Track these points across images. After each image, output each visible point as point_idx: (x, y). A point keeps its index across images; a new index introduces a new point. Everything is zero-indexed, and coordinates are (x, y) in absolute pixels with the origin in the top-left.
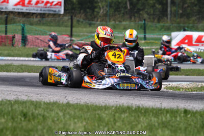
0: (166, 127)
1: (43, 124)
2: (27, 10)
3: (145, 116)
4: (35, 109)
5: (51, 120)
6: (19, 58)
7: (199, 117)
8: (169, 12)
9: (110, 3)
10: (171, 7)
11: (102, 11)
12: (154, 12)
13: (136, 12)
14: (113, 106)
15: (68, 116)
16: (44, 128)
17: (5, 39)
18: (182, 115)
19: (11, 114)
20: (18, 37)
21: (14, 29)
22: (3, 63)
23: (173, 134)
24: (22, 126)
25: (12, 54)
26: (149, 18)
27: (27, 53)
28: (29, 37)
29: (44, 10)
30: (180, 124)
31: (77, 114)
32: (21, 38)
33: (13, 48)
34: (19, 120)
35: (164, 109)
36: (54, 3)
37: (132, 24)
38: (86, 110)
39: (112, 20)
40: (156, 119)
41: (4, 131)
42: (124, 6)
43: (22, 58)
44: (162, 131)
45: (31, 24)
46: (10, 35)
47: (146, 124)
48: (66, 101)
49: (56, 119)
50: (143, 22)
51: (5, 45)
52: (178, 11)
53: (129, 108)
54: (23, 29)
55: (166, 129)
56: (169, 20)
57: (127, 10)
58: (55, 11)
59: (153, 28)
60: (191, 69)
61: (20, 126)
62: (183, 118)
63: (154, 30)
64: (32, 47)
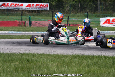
0: (96, 65)
1: (36, 65)
2: (31, 9)
3: (86, 59)
4: (33, 58)
5: (40, 63)
6: (28, 32)
7: (112, 59)
8: (99, 8)
9: (71, 4)
10: (100, 6)
11: (67, 8)
12: (92, 8)
13: (83, 9)
14: (70, 55)
15: (49, 61)
16: (37, 67)
17: (21, 23)
18: (104, 58)
19: (21, 60)
20: (27, 22)
21: (26, 18)
22: (20, 35)
23: (99, 69)
24: (26, 66)
25: (25, 30)
26: (90, 11)
27: (32, 29)
28: (33, 22)
29: (40, 9)
30: (102, 63)
31: (53, 59)
32: (29, 22)
33: (25, 27)
34: (25, 63)
35: (95, 56)
36: (44, 5)
37: (82, 14)
38: (57, 58)
39: (72, 12)
40: (91, 61)
41: (18, 68)
42: (77, 6)
43: (29, 32)
44: (94, 67)
45: (34, 16)
46: (24, 21)
47: (86, 64)
48: (49, 53)
49: (43, 62)
50: (87, 13)
51: (21, 26)
52: (103, 8)
53: (78, 56)
54: (30, 18)
55: (96, 66)
56: (99, 12)
57: (79, 8)
58: (45, 9)
59: (91, 16)
60: (110, 36)
61: (25, 66)
62: (104, 61)
63: (92, 17)
64: (34, 26)
